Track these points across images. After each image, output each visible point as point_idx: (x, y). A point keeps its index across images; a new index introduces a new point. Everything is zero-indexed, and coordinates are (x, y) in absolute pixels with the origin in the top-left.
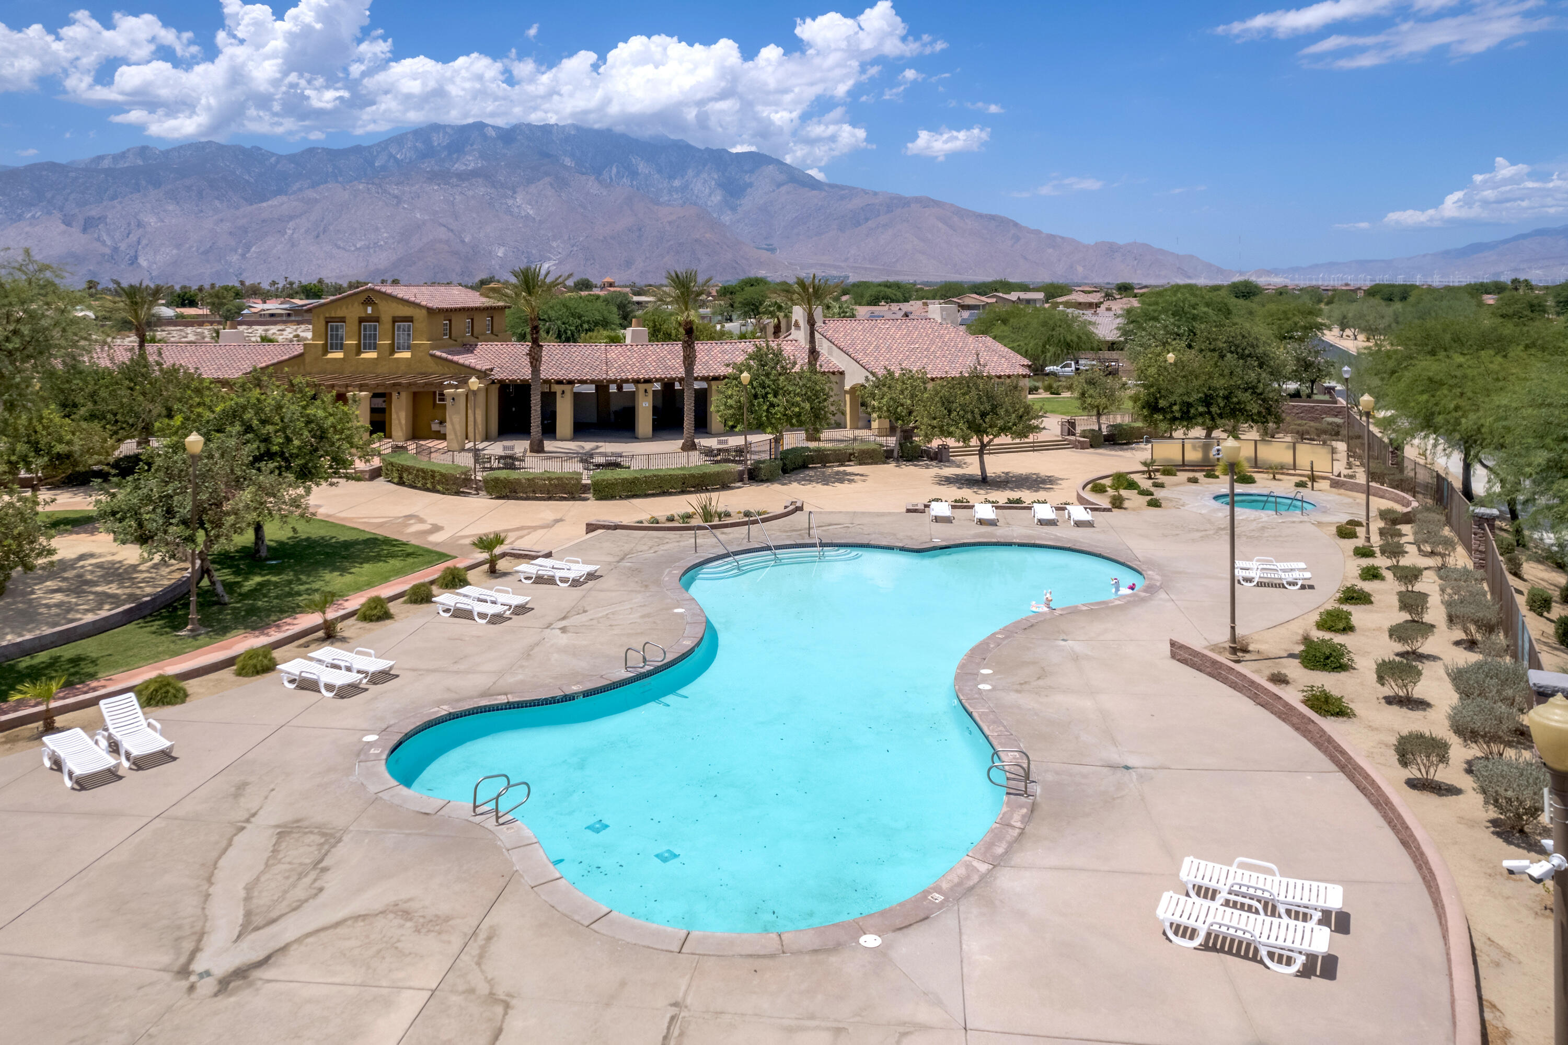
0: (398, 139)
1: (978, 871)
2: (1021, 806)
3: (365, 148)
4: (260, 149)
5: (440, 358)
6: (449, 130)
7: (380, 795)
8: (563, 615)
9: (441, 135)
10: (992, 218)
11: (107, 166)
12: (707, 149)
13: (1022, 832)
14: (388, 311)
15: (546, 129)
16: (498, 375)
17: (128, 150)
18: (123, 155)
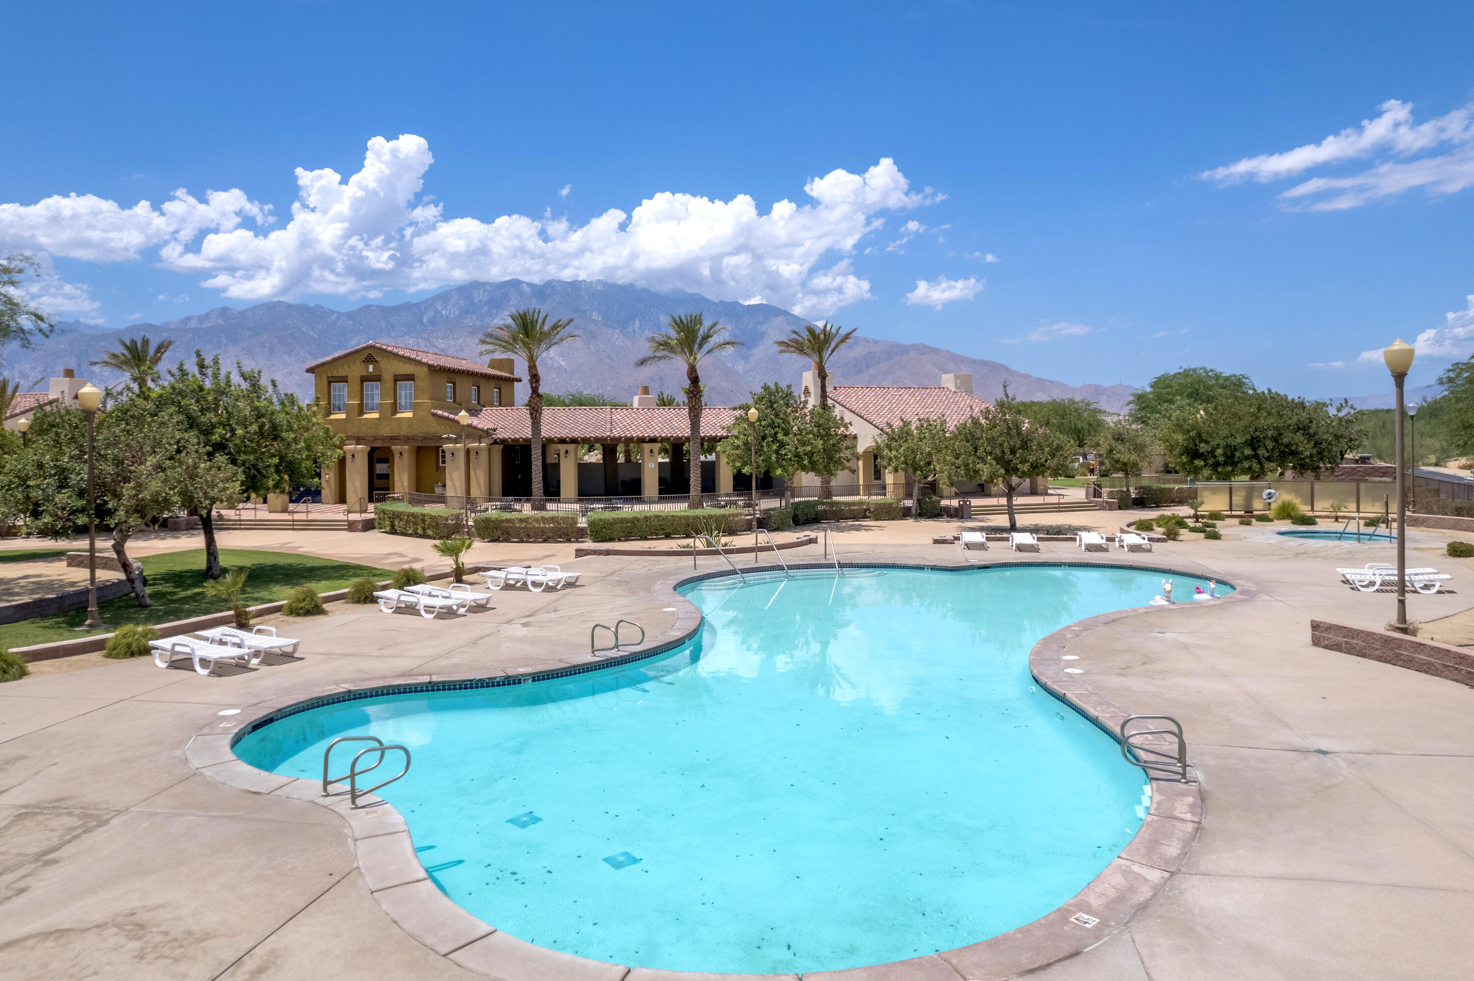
0: (444, 296)
1: (1146, 880)
2: (1183, 794)
3: (414, 305)
4: (323, 307)
5: (442, 417)
6: (488, 287)
7: (202, 770)
8: (529, 613)
9: (481, 292)
10: (985, 363)
11: (193, 327)
12: (721, 302)
13: (1199, 828)
14: (389, 369)
15: (575, 285)
16: (501, 435)
17: (211, 311)
18: (207, 316)
